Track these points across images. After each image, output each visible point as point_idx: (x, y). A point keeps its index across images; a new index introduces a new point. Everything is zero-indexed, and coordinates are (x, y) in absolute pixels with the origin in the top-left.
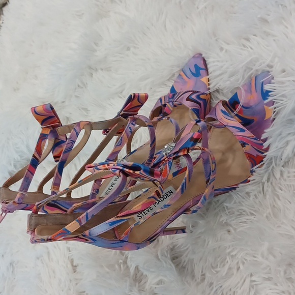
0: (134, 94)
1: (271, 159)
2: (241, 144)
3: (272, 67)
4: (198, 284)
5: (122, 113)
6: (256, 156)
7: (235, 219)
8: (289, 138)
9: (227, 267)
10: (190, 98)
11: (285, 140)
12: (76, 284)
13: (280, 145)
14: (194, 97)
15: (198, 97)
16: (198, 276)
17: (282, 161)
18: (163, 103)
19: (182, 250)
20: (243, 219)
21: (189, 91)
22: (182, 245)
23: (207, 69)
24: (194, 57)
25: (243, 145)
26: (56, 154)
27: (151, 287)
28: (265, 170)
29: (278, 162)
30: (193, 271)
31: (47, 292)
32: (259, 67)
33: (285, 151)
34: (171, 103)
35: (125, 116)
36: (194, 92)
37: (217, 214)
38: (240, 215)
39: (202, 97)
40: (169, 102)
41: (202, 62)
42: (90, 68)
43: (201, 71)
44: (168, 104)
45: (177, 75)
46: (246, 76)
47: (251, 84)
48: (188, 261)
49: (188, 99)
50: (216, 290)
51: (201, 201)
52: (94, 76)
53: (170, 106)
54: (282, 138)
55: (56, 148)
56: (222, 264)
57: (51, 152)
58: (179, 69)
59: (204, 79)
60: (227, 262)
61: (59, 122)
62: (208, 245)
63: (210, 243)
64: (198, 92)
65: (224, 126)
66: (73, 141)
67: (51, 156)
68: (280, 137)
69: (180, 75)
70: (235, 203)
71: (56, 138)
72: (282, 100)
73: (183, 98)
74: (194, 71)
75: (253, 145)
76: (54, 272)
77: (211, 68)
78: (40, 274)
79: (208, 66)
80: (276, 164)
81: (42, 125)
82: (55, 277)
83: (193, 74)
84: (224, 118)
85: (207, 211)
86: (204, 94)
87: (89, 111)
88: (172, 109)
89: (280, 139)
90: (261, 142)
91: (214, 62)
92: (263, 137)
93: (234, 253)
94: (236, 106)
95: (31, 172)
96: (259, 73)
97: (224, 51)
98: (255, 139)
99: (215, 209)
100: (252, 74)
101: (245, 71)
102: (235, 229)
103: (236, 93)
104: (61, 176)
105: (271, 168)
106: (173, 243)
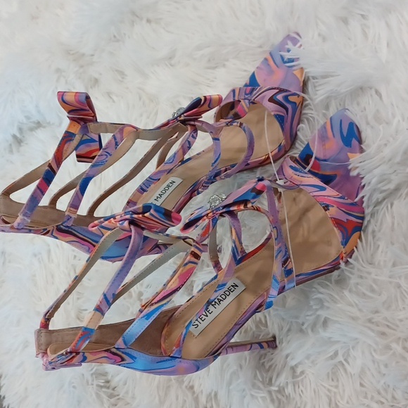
0: (205, 97)
5: (182, 118)
6: (346, 221)
10: (274, 98)
12: (78, 299)
14: (280, 97)
15: (286, 98)
18: (236, 99)
21: (275, 89)
26: (81, 153)
31: (41, 300)
34: (247, 101)
36: (281, 91)
39: (291, 98)
40: (245, 99)
42: (134, 13)
44: (242, 102)
49: (272, 100)
53: (244, 104)
59: (299, 73)
61: (95, 116)
64: (287, 91)
66: (109, 154)
71: (85, 134)
73: (264, 97)
76: (53, 276)
78: (34, 276)
81: (68, 113)
82: (53, 283)
86: (294, 94)
87: (126, 75)
88: (247, 110)
95: (41, 190)
104: (83, 195)
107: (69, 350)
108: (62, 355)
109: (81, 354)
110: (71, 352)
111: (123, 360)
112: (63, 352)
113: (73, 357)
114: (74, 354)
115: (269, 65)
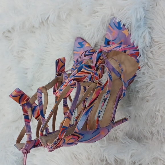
0: (58, 59)
1: (143, 50)
2: (124, 52)
3: (113, 15)
4: (152, 139)
5: (57, 74)
6: (134, 53)
7: (146, 90)
8: (144, 34)
9: (160, 118)
11: (143, 37)
13: (142, 40)
14: (87, 53)
15: (89, 52)
16: (149, 135)
17: (148, 47)
19: (131, 131)
20: (150, 88)
21: (83, 53)
22: (130, 128)
23: (85, 41)
24: (75, 41)
25: (125, 52)
26: (36, 116)
27: (129, 162)
28: (144, 57)
29: (147, 50)
30: (144, 136)
32: (108, 18)
33: (146, 42)
34: (78, 64)
35: (60, 75)
36: (86, 52)
37: (136, 98)
38: (147, 87)
41: (81, 39)
43: (83, 43)
45: (72, 55)
46: (105, 28)
47: (109, 29)
48: (138, 133)
49: (85, 56)
50: (163, 133)
51: (123, 85)
52: (33, 88)
54: (141, 37)
55: (34, 113)
56: (156, 118)
57: (32, 116)
58: (72, 51)
59: (87, 45)
60: (158, 115)
61: (28, 97)
62: (142, 115)
63: (143, 114)
64: (87, 51)
65: (110, 51)
66: (41, 98)
67: (33, 118)
68: (139, 37)
69: (74, 54)
70: (140, 82)
71: (31, 107)
72: (128, 20)
73: (82, 57)
74: (79, 46)
75: (130, 49)
77: (86, 39)
79: (85, 39)
80: (146, 51)
81: (20, 103)
83: (80, 48)
84: (107, 48)
85: (130, 102)
86: (91, 50)
89: (140, 39)
90: (132, 46)
91: (86, 34)
92: (132, 41)
93: (157, 109)
94: (109, 43)
95: (27, 122)
96: (110, 21)
97: (87, 26)
98: (128, 46)
99: (133, 96)
100: (107, 25)
101: (103, 26)
102: (150, 96)
103: (106, 38)
104: (45, 119)
105: (145, 55)
106: (124, 132)
107: (58, 138)
108: (56, 141)
109: (63, 139)
110: (59, 139)
111: (79, 137)
112: (56, 140)
113: (60, 141)
114: (60, 140)
115: (76, 54)
